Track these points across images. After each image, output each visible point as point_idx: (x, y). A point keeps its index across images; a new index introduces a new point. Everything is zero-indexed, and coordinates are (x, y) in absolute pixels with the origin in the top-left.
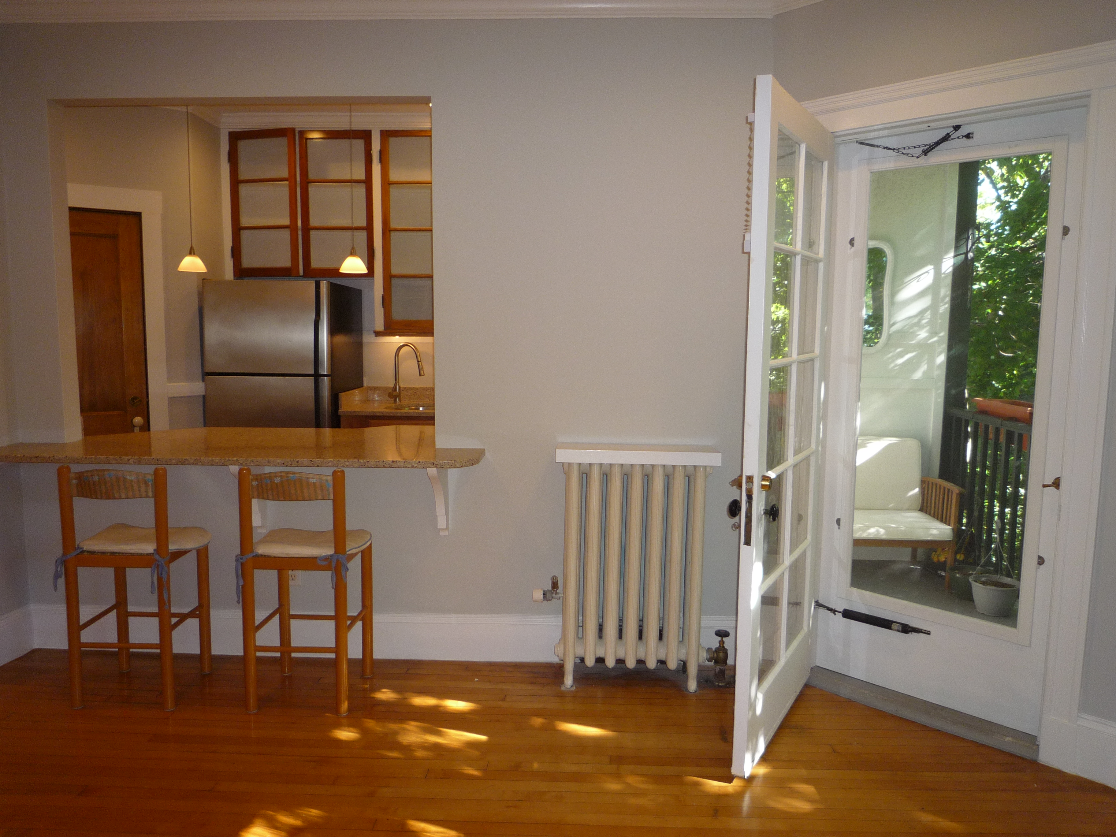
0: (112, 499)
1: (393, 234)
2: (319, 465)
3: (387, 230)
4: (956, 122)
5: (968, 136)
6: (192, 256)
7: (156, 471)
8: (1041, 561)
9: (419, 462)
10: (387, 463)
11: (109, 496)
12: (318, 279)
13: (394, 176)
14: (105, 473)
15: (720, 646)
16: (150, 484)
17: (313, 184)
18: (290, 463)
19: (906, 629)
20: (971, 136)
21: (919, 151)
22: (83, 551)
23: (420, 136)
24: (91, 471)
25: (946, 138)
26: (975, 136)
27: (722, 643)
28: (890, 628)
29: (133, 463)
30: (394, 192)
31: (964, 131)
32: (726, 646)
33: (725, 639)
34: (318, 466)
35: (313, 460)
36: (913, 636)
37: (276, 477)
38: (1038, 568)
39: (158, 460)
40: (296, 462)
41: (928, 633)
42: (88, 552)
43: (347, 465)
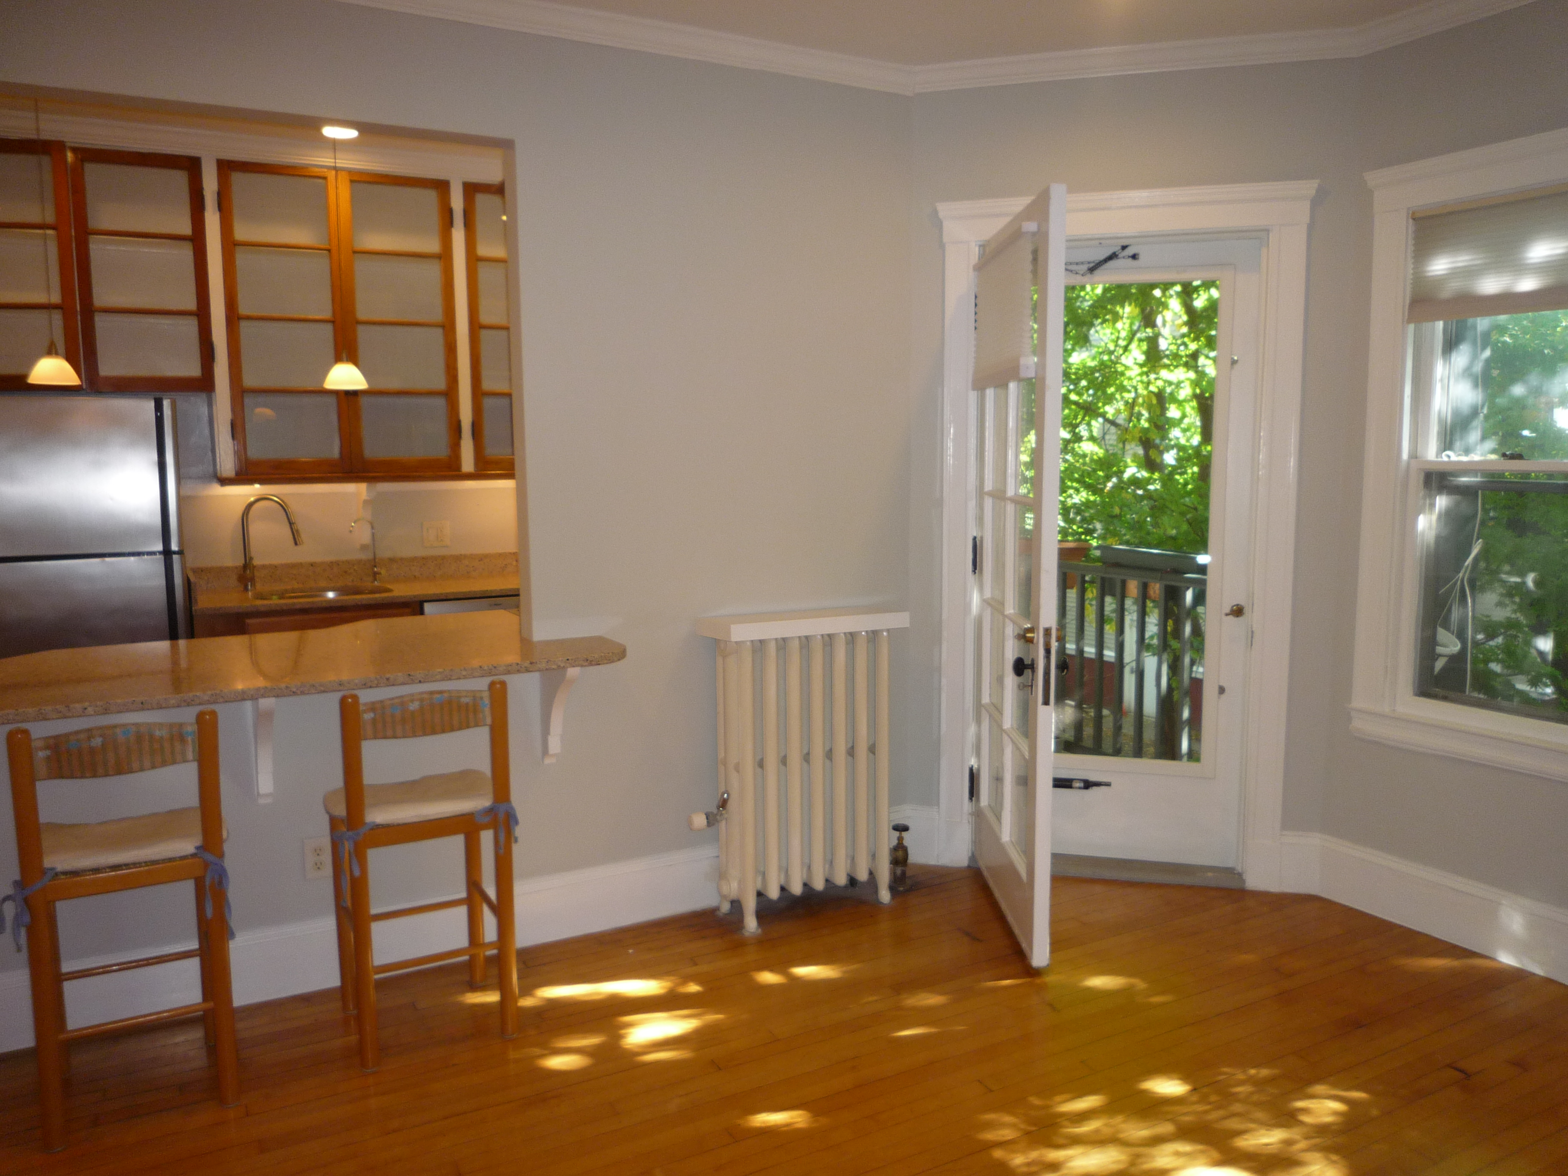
0: (128, 773)
1: (243, 324)
2: (422, 680)
3: (233, 318)
4: (1125, 242)
5: (1134, 257)
6: (53, 357)
7: (200, 717)
8: (1222, 690)
9: (568, 660)
10: (523, 666)
11: (120, 770)
12: (158, 395)
13: (241, 233)
14: (118, 730)
15: (898, 844)
16: (190, 739)
17: (95, 236)
18: (376, 682)
19: (1088, 785)
20: (1137, 257)
21: (1085, 267)
22: (57, 874)
23: (293, 175)
24: (89, 730)
25: (1113, 257)
26: (1141, 257)
27: (900, 839)
28: (1070, 787)
29: (92, 713)
30: (241, 258)
31: (1130, 251)
32: (905, 843)
33: (904, 834)
34: (420, 682)
35: (412, 673)
36: (1095, 789)
37: (412, 701)
38: (1219, 698)
39: (142, 703)
40: (385, 680)
41: (1108, 784)
42: (65, 873)
43: (464, 676)
